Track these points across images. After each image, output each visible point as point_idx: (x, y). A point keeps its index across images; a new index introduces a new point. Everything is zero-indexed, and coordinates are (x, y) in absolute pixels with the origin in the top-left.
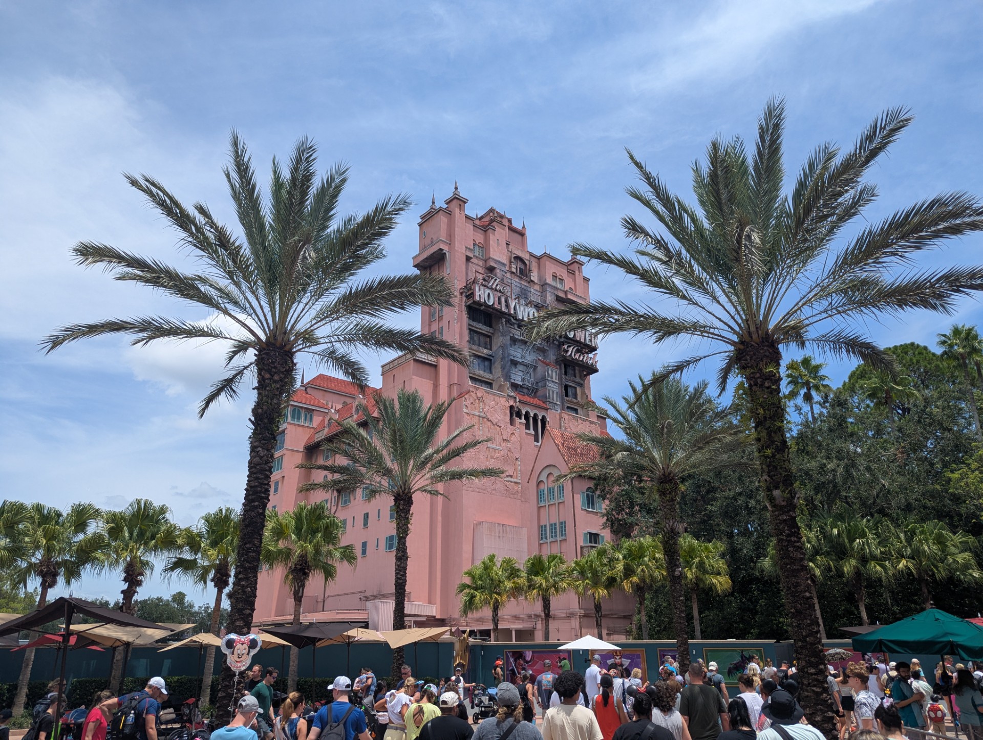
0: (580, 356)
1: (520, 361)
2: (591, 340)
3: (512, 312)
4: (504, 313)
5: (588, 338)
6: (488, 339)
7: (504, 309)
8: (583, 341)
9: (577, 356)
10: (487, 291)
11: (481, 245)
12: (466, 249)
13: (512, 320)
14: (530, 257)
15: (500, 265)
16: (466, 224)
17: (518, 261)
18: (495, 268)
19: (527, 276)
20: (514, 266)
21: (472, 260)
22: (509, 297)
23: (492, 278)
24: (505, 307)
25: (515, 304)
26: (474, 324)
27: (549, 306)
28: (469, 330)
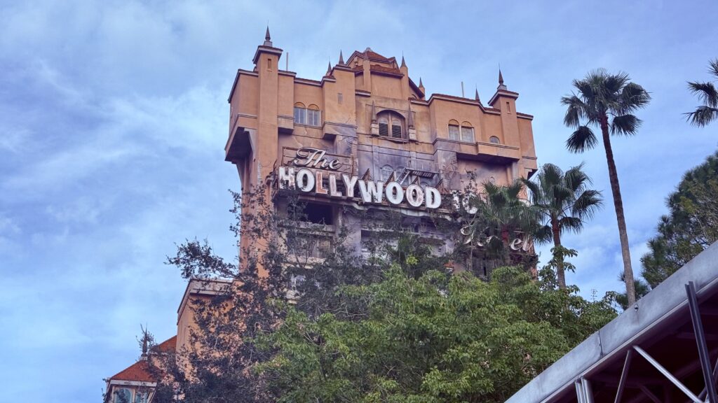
3: (351, 194)
4: (335, 200)
7: (335, 193)
10: (302, 172)
11: (315, 108)
12: (280, 119)
13: (356, 206)
14: (412, 106)
15: (343, 129)
16: (281, 84)
17: (390, 117)
18: (335, 136)
19: (406, 135)
20: (378, 126)
21: (295, 132)
22: (346, 173)
23: (312, 151)
24: (338, 190)
25: (357, 182)
26: (297, 224)
27: (441, 172)
28: (290, 235)
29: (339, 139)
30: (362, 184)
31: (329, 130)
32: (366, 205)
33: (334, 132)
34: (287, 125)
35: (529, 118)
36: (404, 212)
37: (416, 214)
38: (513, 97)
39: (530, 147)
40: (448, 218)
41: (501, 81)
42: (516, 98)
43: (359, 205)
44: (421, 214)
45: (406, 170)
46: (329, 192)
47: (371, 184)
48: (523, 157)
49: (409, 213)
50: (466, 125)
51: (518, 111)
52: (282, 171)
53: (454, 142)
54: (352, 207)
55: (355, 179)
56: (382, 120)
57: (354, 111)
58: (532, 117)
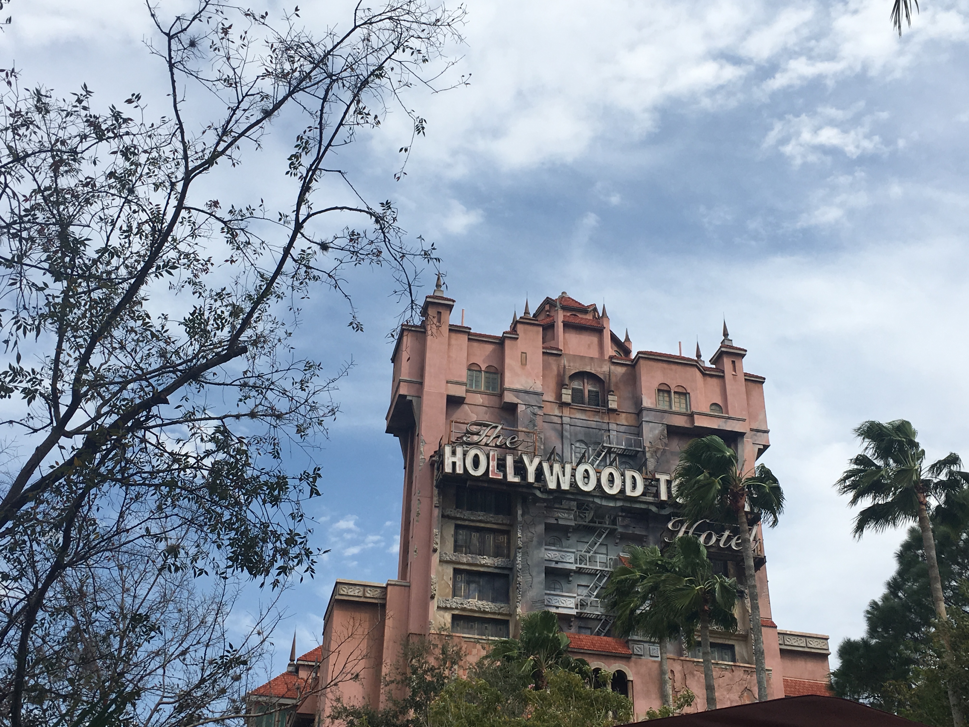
0: (708, 539)
1: (573, 567)
3: (531, 478)
4: (512, 486)
6: (503, 539)
7: (512, 478)
9: (701, 539)
10: (472, 452)
11: (492, 370)
12: (449, 385)
13: (538, 494)
14: (613, 367)
15: (527, 397)
16: (453, 342)
17: (586, 381)
18: (516, 405)
19: (605, 403)
20: (570, 392)
21: (466, 401)
22: (527, 453)
23: (487, 426)
24: (516, 474)
25: (540, 464)
26: (467, 514)
27: (647, 449)
28: (458, 527)
29: (521, 408)
30: (546, 466)
31: (509, 398)
32: (551, 491)
33: (515, 400)
34: (459, 391)
35: (759, 381)
36: (597, 501)
37: (612, 504)
38: (740, 354)
39: (761, 417)
40: (654, 509)
41: (726, 334)
42: (743, 356)
43: (542, 492)
44: (619, 504)
45: (604, 447)
46: (505, 476)
47: (557, 467)
48: (752, 430)
49: (604, 503)
50: (680, 390)
51: (745, 371)
52: (448, 450)
53: (665, 412)
54: (534, 495)
55: (536, 461)
56: (576, 385)
57: (541, 374)
58: (764, 379)
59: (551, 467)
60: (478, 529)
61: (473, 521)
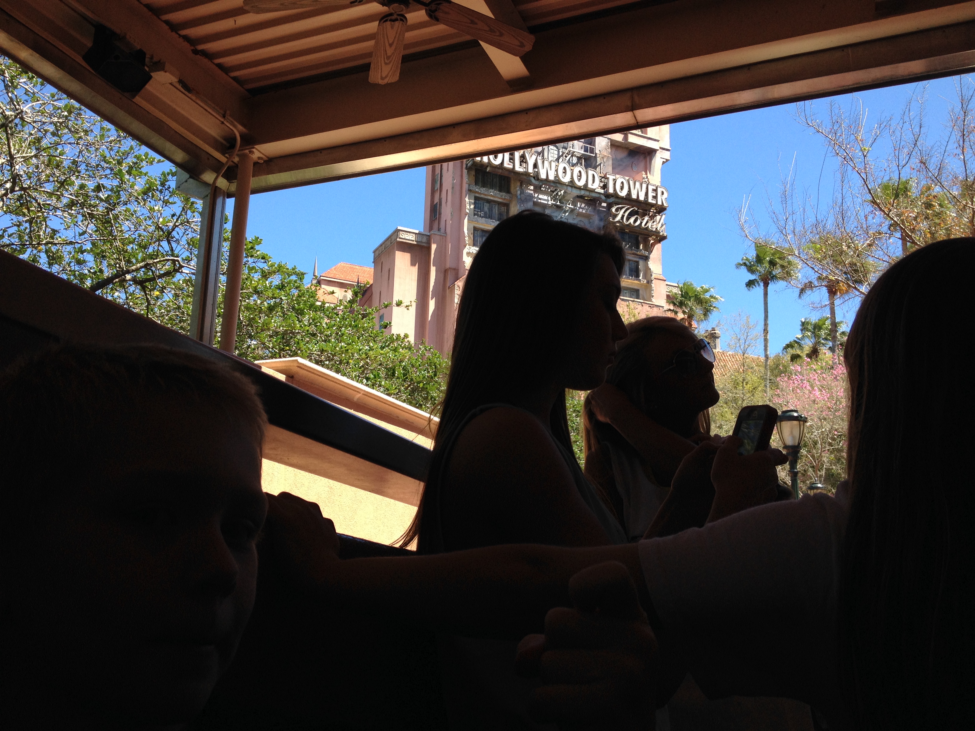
0: (635, 221)
2: (655, 197)
3: (531, 170)
4: (518, 173)
5: (651, 194)
6: (503, 209)
7: (518, 168)
8: (642, 198)
9: (632, 220)
13: (534, 181)
24: (521, 165)
25: (536, 160)
26: (483, 190)
27: (598, 156)
28: (476, 199)
30: (539, 162)
32: (542, 180)
36: (570, 189)
37: (577, 192)
40: (603, 198)
43: (536, 180)
44: (583, 193)
45: (570, 151)
46: (514, 166)
47: (546, 163)
48: (661, 148)
49: (573, 191)
54: (531, 181)
59: (543, 162)
60: (489, 201)
61: (485, 195)
